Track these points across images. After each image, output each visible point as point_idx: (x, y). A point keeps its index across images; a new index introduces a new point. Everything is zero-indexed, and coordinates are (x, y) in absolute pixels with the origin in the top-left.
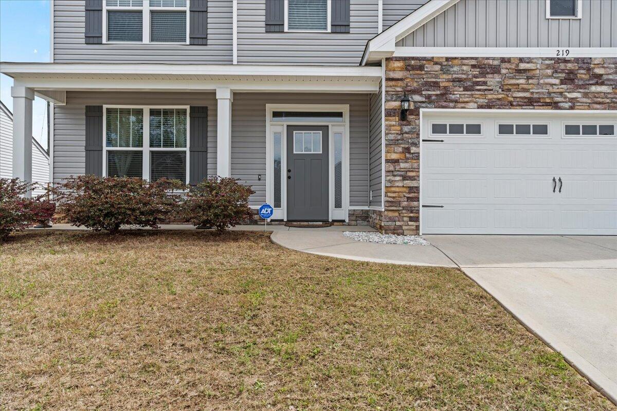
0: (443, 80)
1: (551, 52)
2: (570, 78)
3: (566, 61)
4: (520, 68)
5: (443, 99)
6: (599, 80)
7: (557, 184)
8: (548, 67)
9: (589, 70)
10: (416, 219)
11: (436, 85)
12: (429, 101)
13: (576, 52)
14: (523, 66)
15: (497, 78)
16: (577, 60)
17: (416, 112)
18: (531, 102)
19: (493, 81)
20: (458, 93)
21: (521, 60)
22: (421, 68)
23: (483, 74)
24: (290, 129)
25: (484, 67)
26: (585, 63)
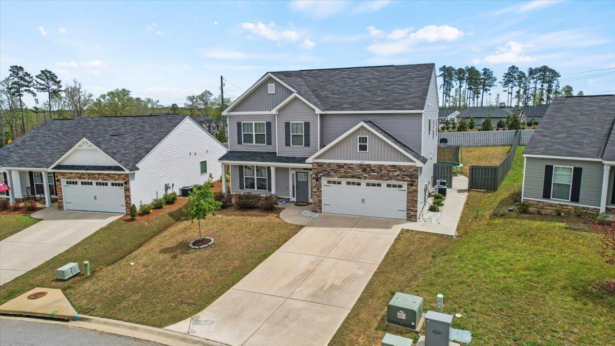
0: (328, 169)
1: (359, 162)
2: (364, 170)
3: (363, 165)
4: (350, 167)
5: (328, 175)
6: (373, 171)
7: (363, 201)
8: (358, 166)
9: (370, 168)
10: (321, 209)
11: (326, 171)
12: (324, 175)
13: (366, 162)
14: (350, 166)
15: (343, 169)
16: (366, 165)
17: (320, 178)
18: (353, 177)
19: (342, 170)
20: (332, 173)
21: (350, 164)
22: (322, 166)
23: (339, 168)
24: (297, 173)
25: (340, 166)
26: (369, 166)
